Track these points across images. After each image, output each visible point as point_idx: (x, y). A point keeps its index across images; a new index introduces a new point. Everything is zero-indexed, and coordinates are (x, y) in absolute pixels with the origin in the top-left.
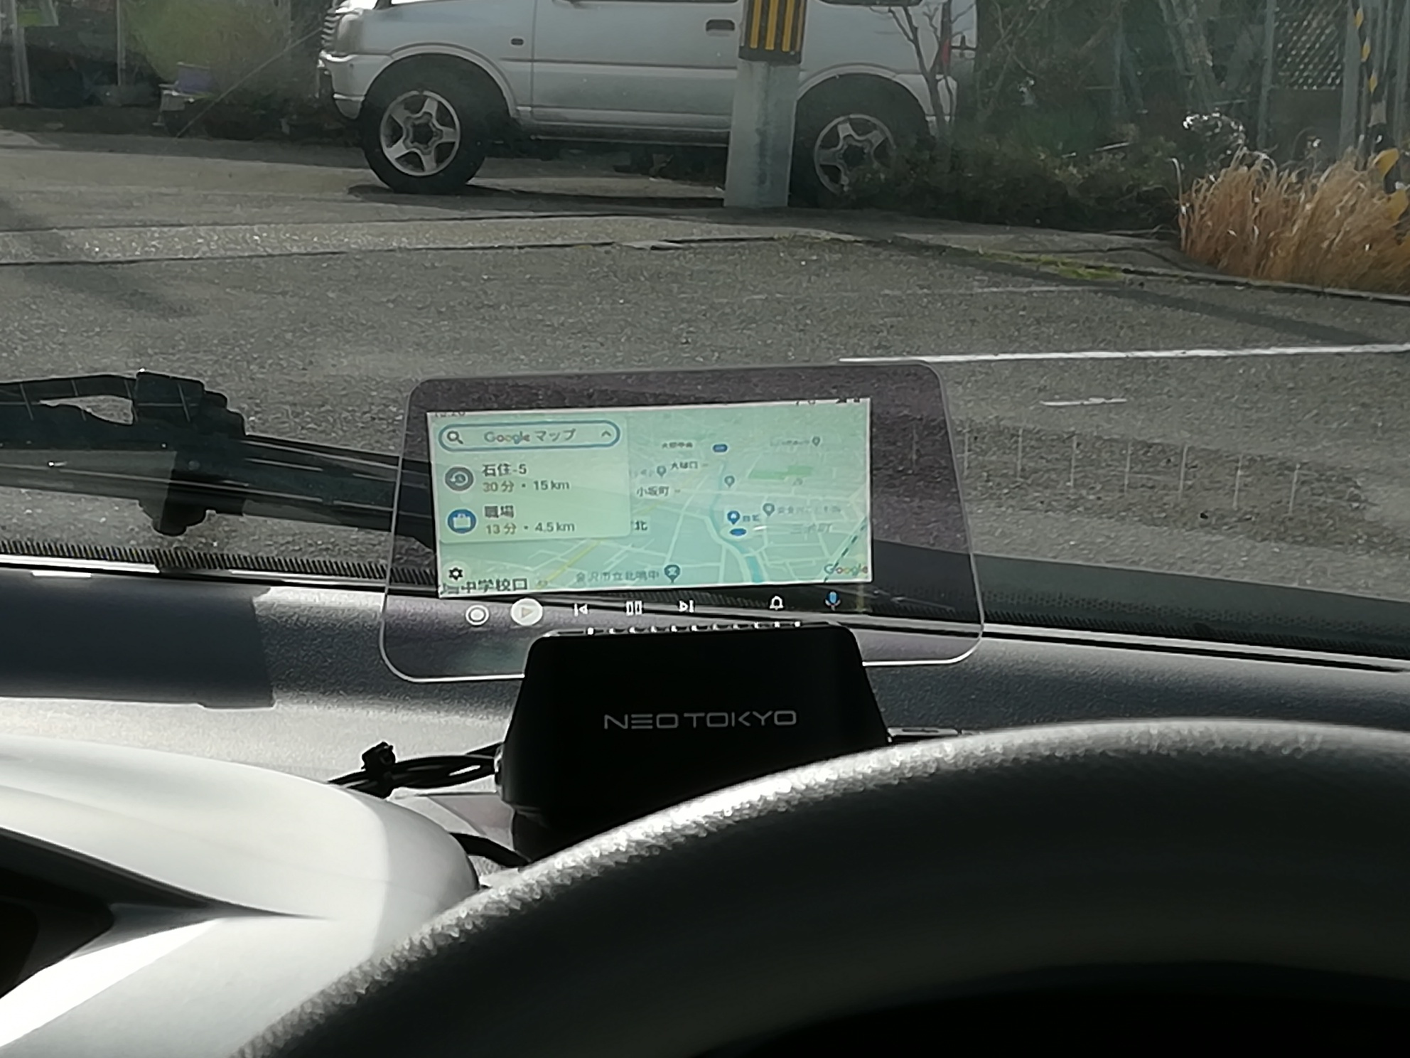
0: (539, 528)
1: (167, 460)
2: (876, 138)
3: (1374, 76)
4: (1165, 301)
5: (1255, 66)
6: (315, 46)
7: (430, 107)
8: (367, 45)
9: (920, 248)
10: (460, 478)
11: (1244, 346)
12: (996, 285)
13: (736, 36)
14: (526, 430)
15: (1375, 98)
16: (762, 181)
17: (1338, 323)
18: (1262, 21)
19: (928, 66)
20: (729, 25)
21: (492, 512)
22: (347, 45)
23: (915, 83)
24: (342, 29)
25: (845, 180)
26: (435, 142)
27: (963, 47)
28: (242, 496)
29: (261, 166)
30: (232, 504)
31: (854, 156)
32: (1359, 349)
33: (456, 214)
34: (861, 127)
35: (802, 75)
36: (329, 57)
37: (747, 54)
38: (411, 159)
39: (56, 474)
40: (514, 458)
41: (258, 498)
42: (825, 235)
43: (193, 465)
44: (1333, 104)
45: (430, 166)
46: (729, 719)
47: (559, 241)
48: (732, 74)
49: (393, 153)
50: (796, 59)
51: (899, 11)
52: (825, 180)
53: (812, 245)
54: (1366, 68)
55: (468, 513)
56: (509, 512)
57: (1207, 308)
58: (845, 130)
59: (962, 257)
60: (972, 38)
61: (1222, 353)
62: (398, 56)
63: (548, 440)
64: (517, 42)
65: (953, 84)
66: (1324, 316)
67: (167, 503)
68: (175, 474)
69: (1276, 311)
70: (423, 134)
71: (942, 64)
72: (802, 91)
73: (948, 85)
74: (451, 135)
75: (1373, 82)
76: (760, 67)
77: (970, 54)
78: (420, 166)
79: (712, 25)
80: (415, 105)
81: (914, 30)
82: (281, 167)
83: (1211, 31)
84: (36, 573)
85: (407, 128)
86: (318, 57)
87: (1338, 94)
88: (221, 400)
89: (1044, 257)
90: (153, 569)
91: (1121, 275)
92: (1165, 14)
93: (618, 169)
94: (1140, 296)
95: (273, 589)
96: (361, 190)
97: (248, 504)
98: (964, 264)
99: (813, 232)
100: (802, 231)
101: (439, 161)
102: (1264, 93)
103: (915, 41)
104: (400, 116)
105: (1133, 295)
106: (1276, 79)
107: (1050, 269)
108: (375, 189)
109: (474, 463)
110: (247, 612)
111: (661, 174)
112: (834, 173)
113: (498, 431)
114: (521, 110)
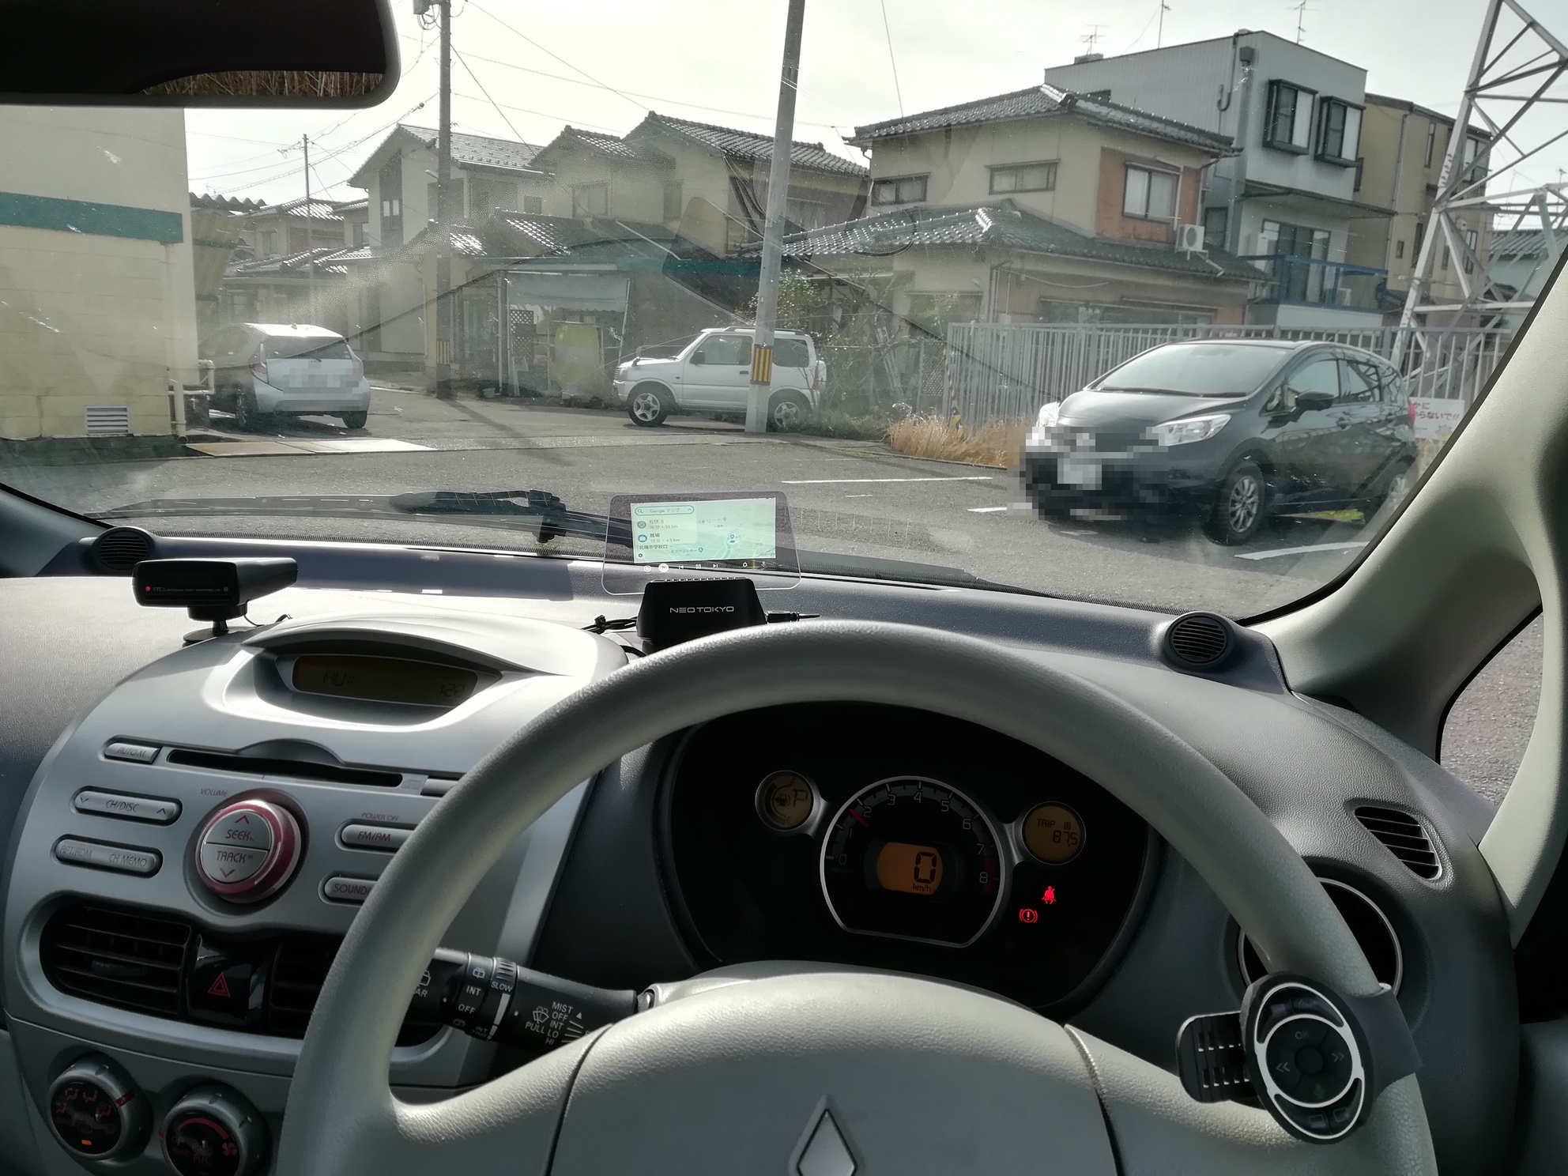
0: (667, 541)
1: (540, 519)
2: (794, 410)
3: (953, 391)
4: (883, 463)
5: (916, 388)
6: (612, 379)
7: (650, 398)
8: (629, 378)
9: (807, 446)
10: (642, 525)
11: (911, 478)
12: (832, 458)
13: (749, 377)
14: (663, 509)
15: (953, 398)
16: (757, 423)
17: (941, 471)
18: (918, 373)
19: (811, 387)
20: (747, 373)
21: (652, 535)
22: (623, 377)
23: (807, 392)
24: (621, 373)
25: (784, 423)
26: (652, 409)
27: (822, 381)
28: (565, 531)
29: (595, 417)
30: (562, 533)
31: (787, 416)
32: (947, 479)
33: (659, 433)
34: (789, 406)
35: (770, 389)
36: (617, 382)
37: (752, 382)
38: (644, 415)
39: (503, 523)
40: (659, 518)
41: (570, 532)
42: (778, 441)
43: (548, 521)
44: (940, 401)
45: (650, 418)
46: (711, 610)
47: (691, 443)
48: (748, 389)
49: (638, 413)
50: (768, 383)
51: (801, 369)
52: (778, 424)
53: (773, 444)
54: (951, 388)
55: (644, 536)
56: (658, 535)
57: (899, 466)
58: (784, 407)
59: (821, 449)
60: (825, 379)
61: (904, 480)
62: (639, 382)
63: (670, 512)
64: (678, 378)
65: (819, 393)
66: (937, 468)
67: (541, 534)
68: (543, 524)
69: (922, 467)
70: (647, 408)
71: (816, 386)
72: (771, 394)
73: (817, 393)
74: (657, 408)
75: (953, 393)
76: (757, 386)
77: (824, 383)
78: (646, 417)
79: (741, 373)
80: (645, 398)
81: (806, 375)
82: (601, 418)
83: (902, 375)
84: (495, 556)
85: (642, 405)
86: (613, 382)
87: (942, 397)
88: (557, 499)
89: (847, 449)
90: (535, 554)
91: (871, 455)
92: (887, 371)
93: (711, 419)
94: (877, 462)
95: (574, 562)
96: (629, 426)
97: (567, 533)
98: (822, 451)
99: (774, 440)
100: (770, 440)
101: (653, 415)
102: (919, 396)
103: (806, 379)
104: (640, 401)
105: (876, 461)
106: (922, 392)
107: (850, 453)
108: (632, 425)
109: (646, 519)
110: (566, 570)
111: (726, 421)
112: (780, 421)
113: (654, 509)
114: (679, 400)
